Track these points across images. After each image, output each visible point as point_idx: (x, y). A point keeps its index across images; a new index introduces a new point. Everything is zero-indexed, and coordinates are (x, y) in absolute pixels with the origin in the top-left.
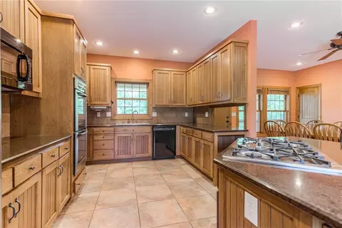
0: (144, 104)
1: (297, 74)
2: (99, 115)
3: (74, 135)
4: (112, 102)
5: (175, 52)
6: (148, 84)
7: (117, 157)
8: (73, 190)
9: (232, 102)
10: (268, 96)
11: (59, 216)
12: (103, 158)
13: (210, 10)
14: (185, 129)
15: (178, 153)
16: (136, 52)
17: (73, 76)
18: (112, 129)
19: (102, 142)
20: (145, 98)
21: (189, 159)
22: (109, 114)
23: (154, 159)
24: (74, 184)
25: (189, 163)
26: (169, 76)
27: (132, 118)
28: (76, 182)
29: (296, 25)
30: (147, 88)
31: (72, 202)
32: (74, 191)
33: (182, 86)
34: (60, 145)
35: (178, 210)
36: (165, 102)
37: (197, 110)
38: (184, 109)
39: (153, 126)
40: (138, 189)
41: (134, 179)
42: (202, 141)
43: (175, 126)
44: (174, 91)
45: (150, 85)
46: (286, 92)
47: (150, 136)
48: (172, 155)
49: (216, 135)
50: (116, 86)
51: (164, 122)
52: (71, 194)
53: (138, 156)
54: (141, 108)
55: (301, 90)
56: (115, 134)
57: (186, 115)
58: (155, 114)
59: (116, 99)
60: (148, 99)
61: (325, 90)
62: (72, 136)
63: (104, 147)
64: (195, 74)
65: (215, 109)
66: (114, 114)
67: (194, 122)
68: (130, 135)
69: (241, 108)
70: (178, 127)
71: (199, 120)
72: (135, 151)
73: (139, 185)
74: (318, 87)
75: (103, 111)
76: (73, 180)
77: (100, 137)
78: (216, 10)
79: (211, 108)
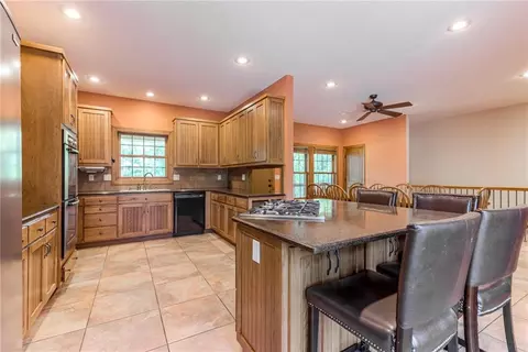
0: (161, 163)
1: (343, 133)
2: (91, 178)
3: (63, 204)
4: (113, 161)
5: (204, 98)
6: (166, 137)
7: (121, 236)
8: (61, 277)
9: (267, 163)
10: (315, 155)
11: (44, 311)
12: (99, 238)
13: (242, 61)
14: (217, 196)
15: (208, 226)
16: (150, 95)
17: (62, 127)
18: (114, 197)
19: (98, 216)
20: (163, 155)
21: (221, 232)
22: (108, 177)
23: (175, 234)
24: (63, 269)
25: (222, 237)
26: (196, 128)
27: (144, 182)
28: (66, 268)
29: (331, 85)
30: (166, 141)
31: (60, 293)
32: (63, 279)
33: (213, 141)
34: (46, 216)
35: (203, 285)
36: (190, 162)
37: (233, 172)
38: (217, 171)
39: (174, 193)
40: (153, 270)
41: (148, 261)
42: (235, 209)
43: (204, 193)
44: (203, 146)
45: (170, 138)
46: (333, 151)
47: (170, 205)
48: (200, 229)
49: (250, 200)
50: (119, 137)
51: (189, 188)
52: (58, 283)
53: (151, 233)
54: (157, 169)
55: (348, 150)
56: (118, 204)
57: (219, 178)
58: (176, 177)
59: (119, 155)
60: (167, 157)
61: (370, 151)
62: (60, 205)
63: (103, 223)
64: (229, 128)
65: (254, 171)
66: (116, 176)
67: (229, 187)
68: (140, 205)
69: (277, 170)
70: (208, 194)
71: (235, 184)
72: (148, 225)
73: (156, 267)
74: (362, 147)
75: (99, 173)
76: (61, 263)
77: (96, 210)
78: (249, 61)
79: (248, 169)
